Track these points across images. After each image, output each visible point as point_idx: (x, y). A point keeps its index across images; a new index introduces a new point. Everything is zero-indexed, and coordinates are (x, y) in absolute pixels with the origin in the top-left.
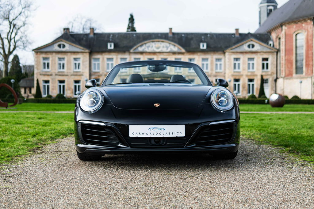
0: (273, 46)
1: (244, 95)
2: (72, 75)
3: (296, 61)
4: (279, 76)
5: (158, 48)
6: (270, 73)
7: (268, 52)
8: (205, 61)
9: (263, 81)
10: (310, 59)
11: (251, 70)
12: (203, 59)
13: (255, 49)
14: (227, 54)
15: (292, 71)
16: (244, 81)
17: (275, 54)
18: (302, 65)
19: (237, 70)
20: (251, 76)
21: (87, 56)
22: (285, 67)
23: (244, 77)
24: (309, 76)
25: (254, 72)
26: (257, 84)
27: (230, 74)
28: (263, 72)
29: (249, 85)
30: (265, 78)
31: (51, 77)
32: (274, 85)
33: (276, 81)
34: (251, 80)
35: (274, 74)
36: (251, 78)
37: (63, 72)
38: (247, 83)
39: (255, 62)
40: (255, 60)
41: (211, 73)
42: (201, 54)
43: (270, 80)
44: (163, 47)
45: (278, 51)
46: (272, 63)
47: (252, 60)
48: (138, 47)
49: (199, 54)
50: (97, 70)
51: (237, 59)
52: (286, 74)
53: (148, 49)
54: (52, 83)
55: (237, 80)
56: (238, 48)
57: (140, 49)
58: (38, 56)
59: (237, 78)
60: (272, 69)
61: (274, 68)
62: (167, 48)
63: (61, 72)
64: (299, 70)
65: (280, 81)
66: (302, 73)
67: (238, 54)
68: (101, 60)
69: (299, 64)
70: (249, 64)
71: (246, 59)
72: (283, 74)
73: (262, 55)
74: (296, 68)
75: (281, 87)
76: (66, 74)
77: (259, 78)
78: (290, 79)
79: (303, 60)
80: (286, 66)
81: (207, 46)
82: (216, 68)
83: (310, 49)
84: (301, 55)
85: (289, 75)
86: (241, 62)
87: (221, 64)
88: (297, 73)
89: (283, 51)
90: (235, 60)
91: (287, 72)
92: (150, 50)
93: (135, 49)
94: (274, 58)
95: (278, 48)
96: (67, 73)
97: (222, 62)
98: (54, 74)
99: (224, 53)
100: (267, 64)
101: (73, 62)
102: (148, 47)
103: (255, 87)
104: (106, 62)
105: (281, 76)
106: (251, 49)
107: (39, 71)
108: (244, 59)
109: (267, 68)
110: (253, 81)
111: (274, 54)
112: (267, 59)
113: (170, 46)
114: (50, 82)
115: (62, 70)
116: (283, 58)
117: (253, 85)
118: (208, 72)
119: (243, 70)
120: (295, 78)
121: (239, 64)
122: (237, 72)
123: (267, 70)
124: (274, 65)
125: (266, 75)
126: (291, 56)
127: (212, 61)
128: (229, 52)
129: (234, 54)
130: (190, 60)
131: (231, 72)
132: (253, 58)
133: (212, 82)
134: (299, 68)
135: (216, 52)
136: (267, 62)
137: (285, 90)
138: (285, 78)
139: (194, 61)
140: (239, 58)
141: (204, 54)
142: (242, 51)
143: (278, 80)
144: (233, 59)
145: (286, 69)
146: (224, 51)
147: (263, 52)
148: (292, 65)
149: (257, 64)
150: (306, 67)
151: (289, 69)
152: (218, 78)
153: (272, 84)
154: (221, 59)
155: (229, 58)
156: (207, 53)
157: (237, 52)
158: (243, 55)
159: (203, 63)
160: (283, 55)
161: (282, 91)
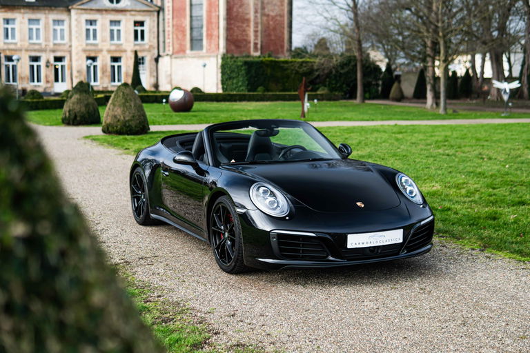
1: (105, 85)
3: (191, 29)
4: (161, 53)
6: (147, 47)
7: (144, 11)
8: (34, 24)
9: (138, 61)
10: (214, 26)
11: (115, 41)
12: (30, 21)
13: (121, 5)
14: (73, 12)
15: (185, 46)
16: (104, 61)
17: (156, 14)
18: (201, 35)
19: (91, 41)
20: (116, 51)
22: (173, 38)
23: (105, 53)
24: (213, 54)
25: (121, 45)
26: (127, 65)
27: (80, 48)
28: (135, 45)
29: (113, 67)
30: (140, 55)
32: (155, 68)
33: (157, 60)
34: (115, 59)
35: (154, 48)
36: (116, 55)
38: (109, 63)
39: (122, 27)
40: (122, 24)
41: (46, 46)
42: (28, 10)
43: (148, 59)
45: (160, 10)
46: (150, 31)
47: (117, 23)
49: (22, 11)
51: (91, 22)
52: (175, 51)
55: (92, 59)
56: (93, 2)
59: (93, 55)
60: (150, 41)
61: (154, 38)
64: (196, 43)
65: (164, 61)
66: (201, 48)
67: (92, 12)
69: (195, 34)
70: (112, 31)
71: (108, 23)
72: (170, 50)
73: (135, 15)
74: (192, 40)
75: (166, 72)
77: (131, 55)
78: (182, 57)
79: (202, 28)
80: (175, 37)
82: (55, 37)
83: (213, 10)
84: (199, 18)
85: (179, 52)
86: (98, 27)
87: (62, 30)
88: (192, 49)
89: (169, 11)
90: (89, 23)
91: (177, 46)
94: (154, 21)
95: (159, 4)
97: (66, 27)
99: (69, 11)
100: (142, 32)
103: (123, 70)
105: (167, 52)
106: (115, 5)
108: (103, 22)
109: (143, 38)
110: (120, 61)
111: (154, 15)
112: (142, 24)
116: (169, 23)
117: (119, 67)
118: (40, 44)
119: (103, 41)
120: (189, 57)
121: (95, 31)
122: (91, 44)
123: (142, 42)
124: (154, 32)
125: (141, 51)
126: (183, 20)
127: (46, 25)
128: (78, 9)
129: (86, 13)
130: (7, 21)
131: (81, 45)
132: (119, 22)
133: (48, 62)
134: (196, 40)
135: (53, 8)
136: (142, 28)
137: (173, 77)
138: (173, 56)
139: (14, 24)
140: (95, 21)
141: (31, 11)
142: (100, 8)
143: (160, 59)
144: (84, 22)
145: (175, 40)
146: (68, 7)
147: (136, 11)
148: (184, 35)
149: (126, 32)
150: (207, 39)
151: (179, 42)
152: (59, 54)
153: (152, 66)
154: (63, 21)
155: (76, 19)
156: (37, 9)
157: (91, 10)
158: (102, 14)
159: (31, 26)
160: (170, 16)
161: (169, 79)
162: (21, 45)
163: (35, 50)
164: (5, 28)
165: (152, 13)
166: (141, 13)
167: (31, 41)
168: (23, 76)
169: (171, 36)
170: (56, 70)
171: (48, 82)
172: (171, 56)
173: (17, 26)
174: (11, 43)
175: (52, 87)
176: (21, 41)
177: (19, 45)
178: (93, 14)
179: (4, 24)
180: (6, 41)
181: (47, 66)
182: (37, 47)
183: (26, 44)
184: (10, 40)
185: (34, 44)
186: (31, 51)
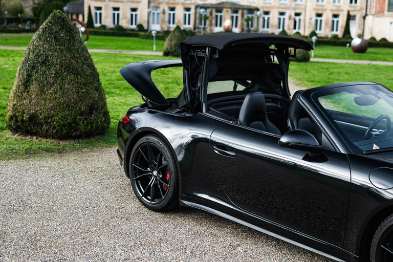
1: (326, 34)
4: (368, 13)
6: (358, 8)
9: (350, 18)
11: (336, 4)
15: (384, 9)
16: (327, 17)
19: (320, 3)
20: (336, 10)
22: (376, 3)
23: (328, 11)
25: (340, 6)
26: (342, 20)
27: (312, 8)
28: (350, 6)
29: (333, 21)
30: (352, 13)
32: (363, 23)
33: (364, 18)
34: (336, 16)
35: (363, 9)
36: (336, 13)
38: (331, 18)
41: (289, 5)
43: (358, 18)
52: (377, 11)
55: (319, 15)
59: (320, 12)
60: (361, 4)
61: (364, 2)
64: (391, 6)
65: (369, 19)
72: (373, 11)
74: (389, 4)
75: (369, 26)
77: (346, 13)
78: (381, 17)
80: (378, 2)
85: (380, 13)
88: (389, 10)
91: (378, 8)
103: (340, 24)
105: (371, 12)
109: (356, 2)
110: (338, 17)
114: (103, 9)
117: (338, 22)
118: (286, 4)
119: (327, 3)
120: (386, 16)
122: (320, 5)
123: (356, 5)
125: (353, 11)
131: (313, 6)
133: (290, 16)
137: (374, 30)
138: (375, 15)
143: (367, 18)
145: (378, 5)
151: (380, 6)
152: (298, 11)
153: (360, 22)
161: (370, 31)
162: (274, 4)
163: (282, 8)
167: (280, 2)
168: (273, 24)
169: (375, 1)
170: (295, 22)
171: (289, 29)
174: (268, 3)
175: (292, 32)
176: (274, 2)
177: (272, 5)
181: (289, 19)
182: (284, 6)
183: (277, 4)
184: (267, 1)
185: (282, 4)
186: (280, 8)
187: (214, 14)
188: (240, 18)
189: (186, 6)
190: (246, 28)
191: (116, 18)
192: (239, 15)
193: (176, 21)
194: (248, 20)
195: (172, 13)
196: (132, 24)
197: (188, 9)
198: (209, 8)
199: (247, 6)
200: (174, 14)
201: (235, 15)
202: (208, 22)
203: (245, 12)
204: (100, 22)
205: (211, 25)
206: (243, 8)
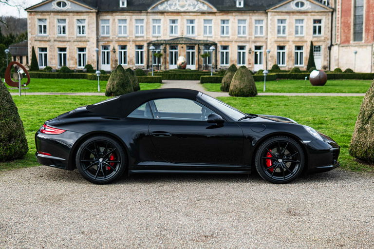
0: (328, 4)
1: (290, 67)
2: (74, 41)
3: (355, 25)
4: (333, 43)
5: (183, 7)
6: (323, 38)
7: (321, 12)
8: (241, 23)
9: (314, 49)
10: (371, 22)
11: (299, 35)
12: (239, 21)
13: (304, 8)
14: (269, 14)
15: (349, 38)
16: (290, 49)
17: (330, 14)
18: (362, 29)
19: (281, 35)
20: (299, 42)
21: (94, 16)
23: (291, 43)
24: (369, 44)
25: (303, 37)
26: (306, 52)
27: (273, 40)
28: (314, 37)
29: (297, 53)
30: (315, 44)
31: (48, 43)
32: (328, 55)
33: (330, 48)
34: (299, 48)
35: (328, 39)
36: (299, 44)
37: (64, 37)
38: (294, 50)
39: (304, 24)
40: (305, 21)
41: (249, 38)
42: (238, 14)
43: (323, 48)
44: (189, 5)
45: (333, 11)
46: (325, 26)
47: (301, 22)
48: (158, 5)
49: (234, 14)
50: (105, 35)
51: (282, 21)
52: (342, 41)
53: (170, 8)
54: (51, 51)
55: (281, 48)
56: (284, 7)
57: (161, 8)
58: (32, 16)
59: (282, 45)
60: (325, 33)
61: (328, 32)
62: (194, 6)
63: (62, 37)
64: (358, 36)
65: (335, 49)
66: (361, 39)
67: (282, 14)
68: (111, 21)
69: (357, 28)
70: (297, 27)
71: (294, 21)
72: (338, 41)
73: (314, 15)
74: (355, 33)
75: (335, 57)
76: (67, 39)
77: (309, 44)
78: (347, 46)
79: (362, 24)
80: (342, 31)
81: (245, 4)
82: (256, 33)
83: (371, 10)
84: (360, 17)
85: (345, 42)
86: (286, 24)
87: (261, 27)
88: (355, 40)
89: (339, 11)
90: (280, 22)
91: (343, 38)
92: (173, 9)
93: (154, 8)
94: (329, 19)
95: (333, 7)
96: (69, 38)
97: (264, 25)
98: (52, 40)
99: (267, 13)
100: (320, 28)
101: (76, 24)
102: (170, 5)
103: (304, 55)
104: (117, 24)
105: (336, 42)
106: (300, 8)
107: (35, 36)
108: (290, 20)
109: (320, 32)
110: (302, 49)
112: (319, 21)
113: (198, 4)
114: (48, 50)
115: (62, 35)
116: (338, 20)
117: (301, 53)
118: (245, 37)
119: (289, 35)
120: (352, 46)
121: (284, 27)
122: (281, 37)
123: (320, 35)
124: (328, 28)
125: (317, 41)
126: (348, 18)
127: (250, 23)
128: (273, 12)
129: (279, 15)
130: (224, 21)
131: (274, 38)
132: (303, 20)
133: (250, 50)
134: (358, 33)
135: (255, 12)
136: (320, 25)
137: (340, 61)
138: (340, 46)
139: (228, 23)
140: (285, 20)
141: (240, 14)
142: (288, 11)
143: (332, 48)
144: (276, 21)
145: (342, 33)
146: (266, 10)
147: (315, 12)
148: (350, 30)
149: (307, 27)
150: (366, 32)
151: (345, 35)
152: (258, 44)
153: (326, 53)
154: (262, 20)
155: (272, 19)
156: (244, 13)
157: (282, 12)
158: (290, 15)
159: (240, 25)
160: (340, 16)
161: (337, 62)
162: (232, 38)
163: (242, 42)
164: (222, 26)
165: (327, 13)
166: (319, 14)
167: (239, 35)
168: (233, 59)
169: (339, 31)
170: (256, 56)
171: (250, 64)
172: (339, 45)
173: (230, 25)
174: (226, 37)
175: (253, 67)
176: (232, 35)
177: (231, 38)
178: (283, 15)
179: (221, 23)
180: (223, 35)
181: (250, 53)
182: (243, 39)
183: (236, 37)
184: (225, 35)
185: (241, 37)
186: (239, 42)
187: (169, 50)
188: (196, 54)
189: (138, 44)
190: (203, 64)
191: (63, 59)
192: (196, 51)
193: (128, 59)
194: (205, 56)
195: (123, 51)
196: (80, 65)
197: (140, 47)
198: (162, 44)
199: (204, 41)
200: (125, 52)
201: (191, 51)
202: (162, 60)
203: (202, 47)
204: (46, 64)
205: (165, 62)
206: (199, 43)
